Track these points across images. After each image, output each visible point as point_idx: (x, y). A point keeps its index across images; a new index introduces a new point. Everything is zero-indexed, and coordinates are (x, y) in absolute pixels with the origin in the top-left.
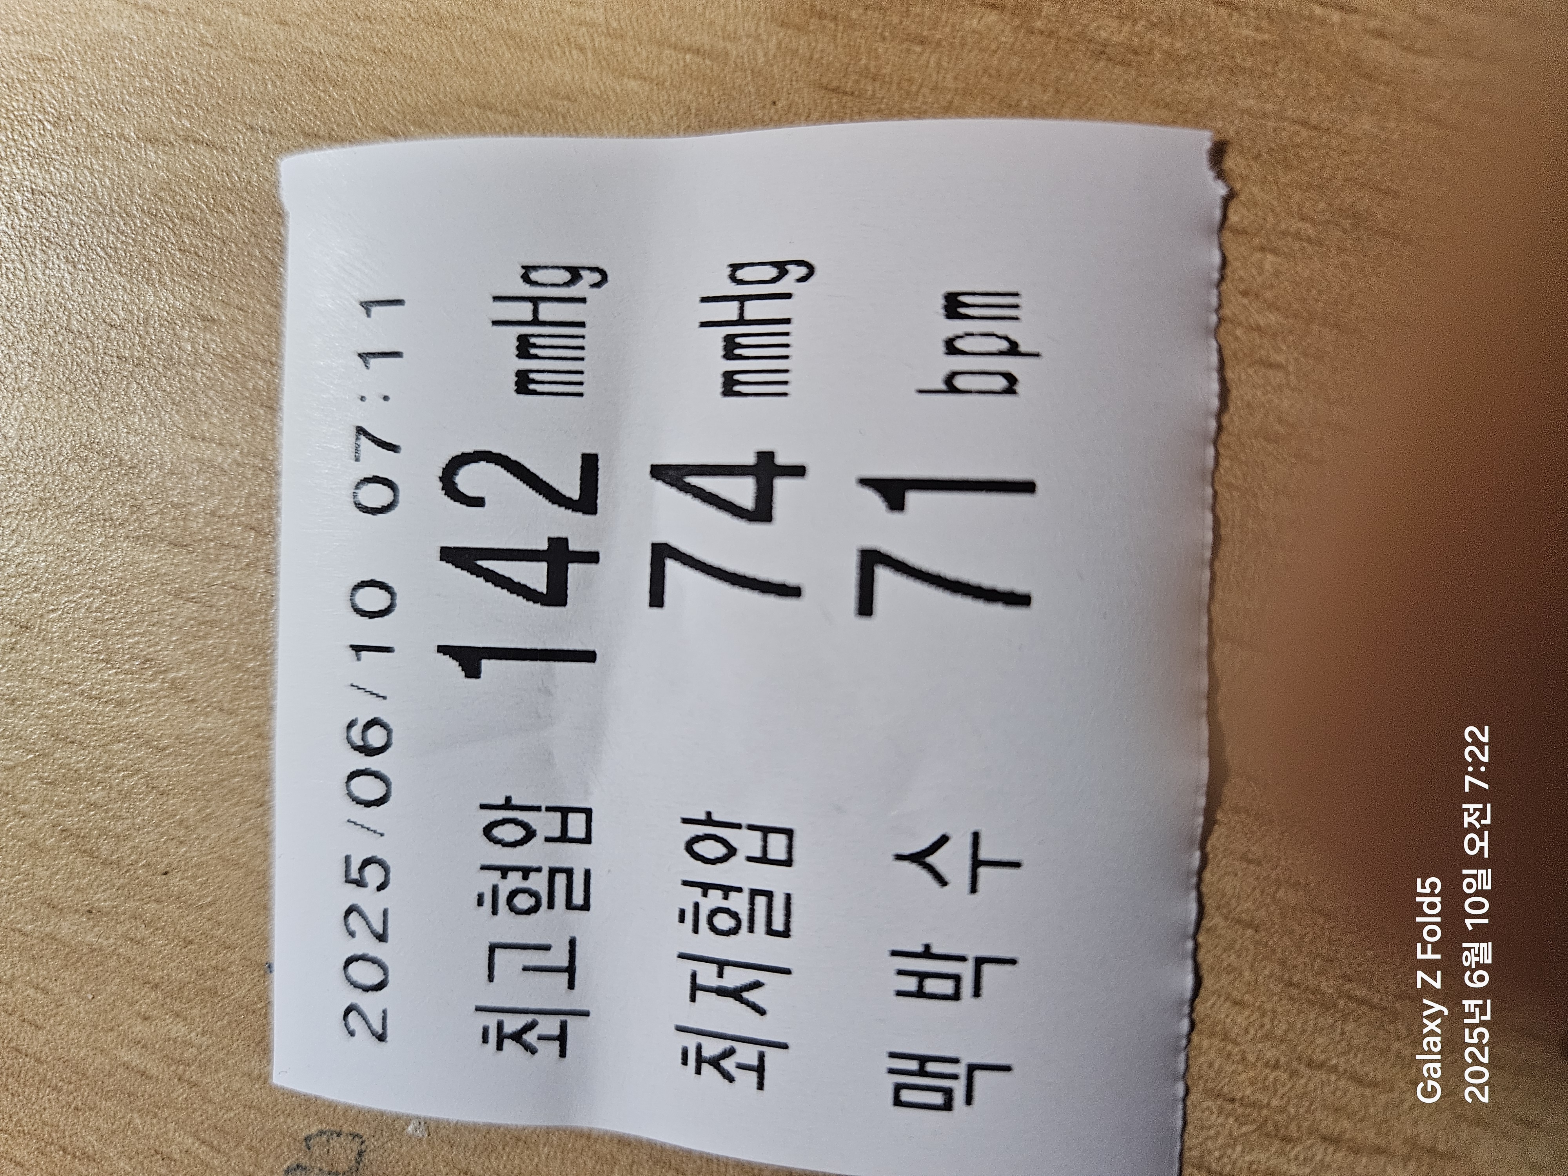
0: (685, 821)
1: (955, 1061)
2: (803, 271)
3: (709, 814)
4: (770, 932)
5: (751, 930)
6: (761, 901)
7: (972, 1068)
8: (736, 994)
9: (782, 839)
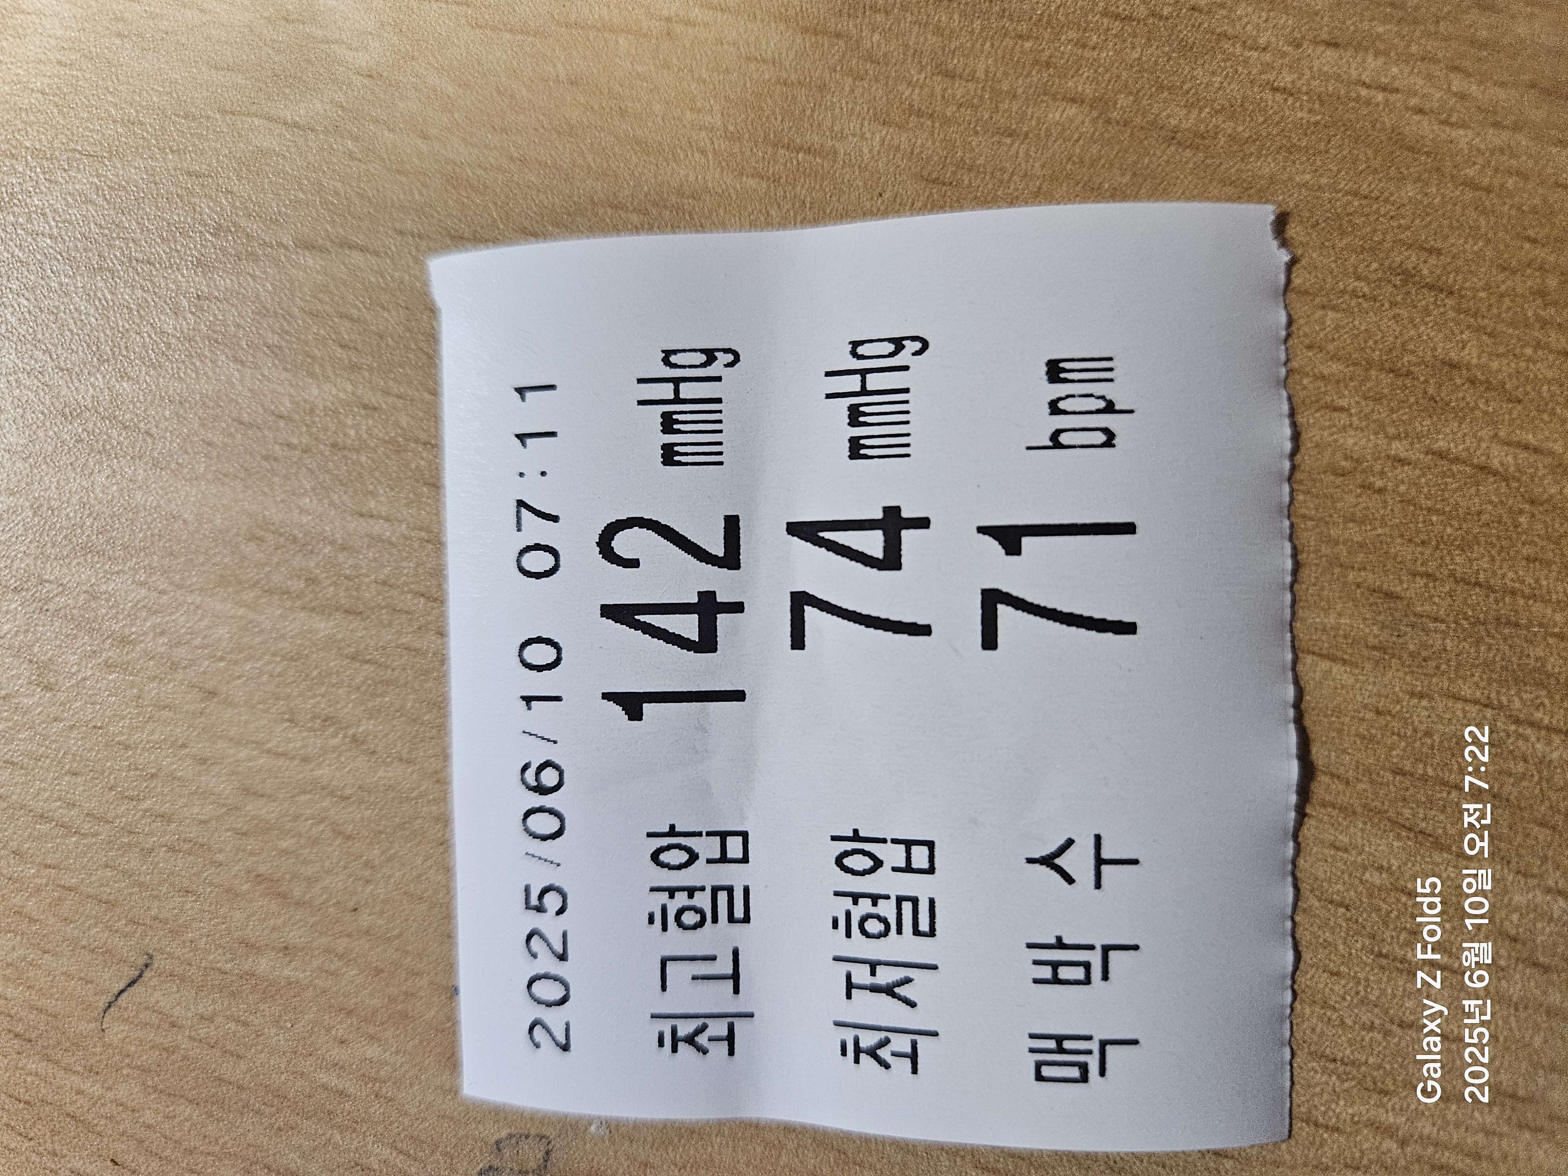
0: (834, 838)
1: (1089, 1038)
2: (918, 345)
3: (856, 831)
4: (917, 932)
5: (899, 931)
6: (907, 907)
7: (1103, 1044)
8: (889, 990)
9: (925, 850)
